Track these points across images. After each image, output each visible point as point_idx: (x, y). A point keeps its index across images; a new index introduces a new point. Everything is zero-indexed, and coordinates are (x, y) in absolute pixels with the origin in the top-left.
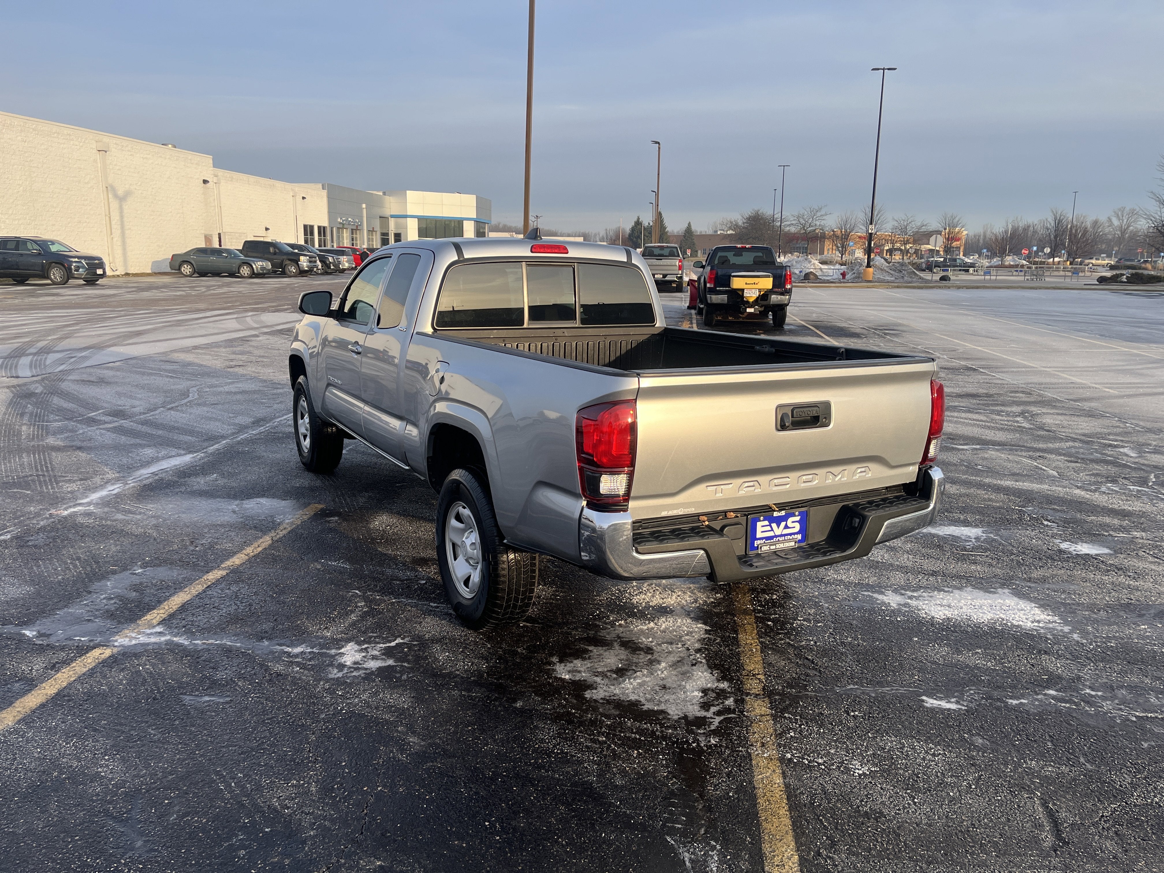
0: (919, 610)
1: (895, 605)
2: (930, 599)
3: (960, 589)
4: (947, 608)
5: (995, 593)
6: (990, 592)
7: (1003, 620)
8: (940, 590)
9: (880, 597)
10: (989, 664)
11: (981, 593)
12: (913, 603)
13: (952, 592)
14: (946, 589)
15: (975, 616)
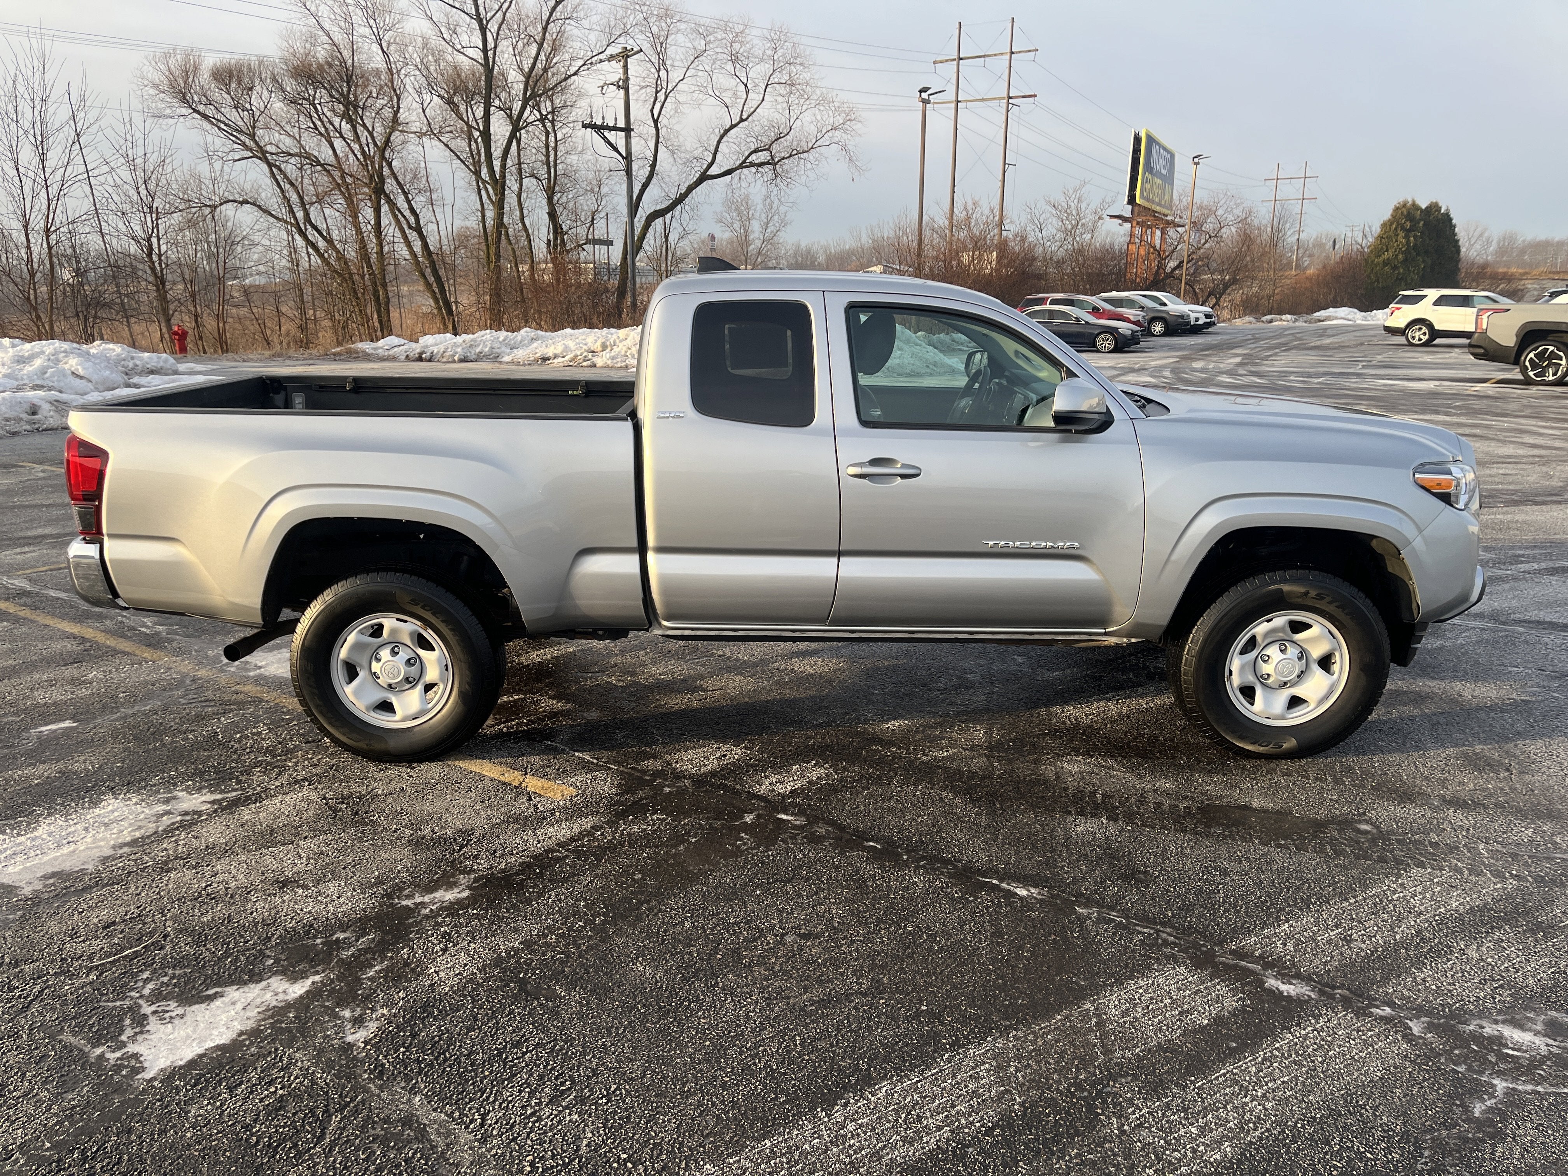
0: (143, 800)
1: (180, 794)
2: (140, 824)
3: (105, 860)
4: (106, 820)
5: (46, 877)
6: (54, 875)
7: (18, 834)
8: (134, 843)
9: (210, 797)
10: (20, 773)
11: (69, 865)
12: (161, 808)
13: (114, 847)
14: (126, 850)
15: (61, 823)
